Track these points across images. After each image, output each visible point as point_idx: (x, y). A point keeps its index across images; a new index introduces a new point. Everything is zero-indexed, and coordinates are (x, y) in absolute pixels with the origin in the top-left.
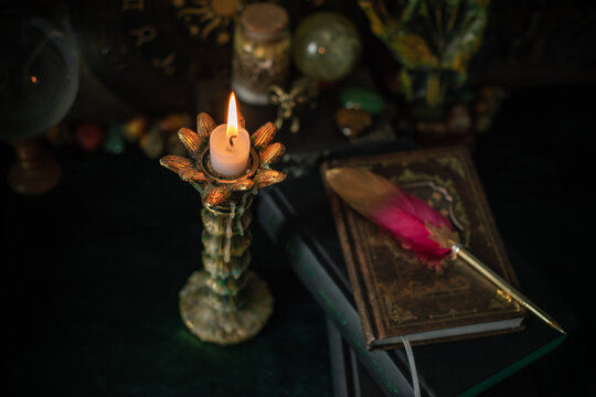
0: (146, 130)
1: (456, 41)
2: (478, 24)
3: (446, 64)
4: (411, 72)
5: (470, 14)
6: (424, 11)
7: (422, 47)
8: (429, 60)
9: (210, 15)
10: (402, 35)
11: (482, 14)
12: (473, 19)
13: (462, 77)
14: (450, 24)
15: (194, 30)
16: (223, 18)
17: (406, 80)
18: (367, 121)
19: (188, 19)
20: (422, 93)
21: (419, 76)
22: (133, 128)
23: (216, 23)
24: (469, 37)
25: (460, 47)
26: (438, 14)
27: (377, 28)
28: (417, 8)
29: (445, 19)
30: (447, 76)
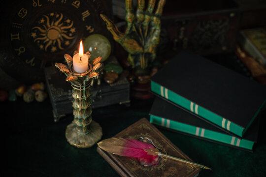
0: (25, 90)
1: (149, 41)
2: (157, 32)
3: (146, 51)
4: (132, 55)
5: (153, 28)
6: (134, 29)
7: (135, 44)
8: (139, 49)
9: (48, 40)
10: (126, 39)
11: (158, 28)
12: (155, 30)
13: (154, 55)
14: (146, 34)
15: (42, 47)
16: (53, 41)
17: (131, 59)
18: (117, 77)
19: (38, 42)
20: (138, 64)
21: (136, 56)
22: (20, 90)
23: (50, 43)
24: (154, 38)
25: (151, 42)
26: (140, 30)
27: (116, 38)
28: (131, 28)
29: (143, 32)
30: (147, 55)
